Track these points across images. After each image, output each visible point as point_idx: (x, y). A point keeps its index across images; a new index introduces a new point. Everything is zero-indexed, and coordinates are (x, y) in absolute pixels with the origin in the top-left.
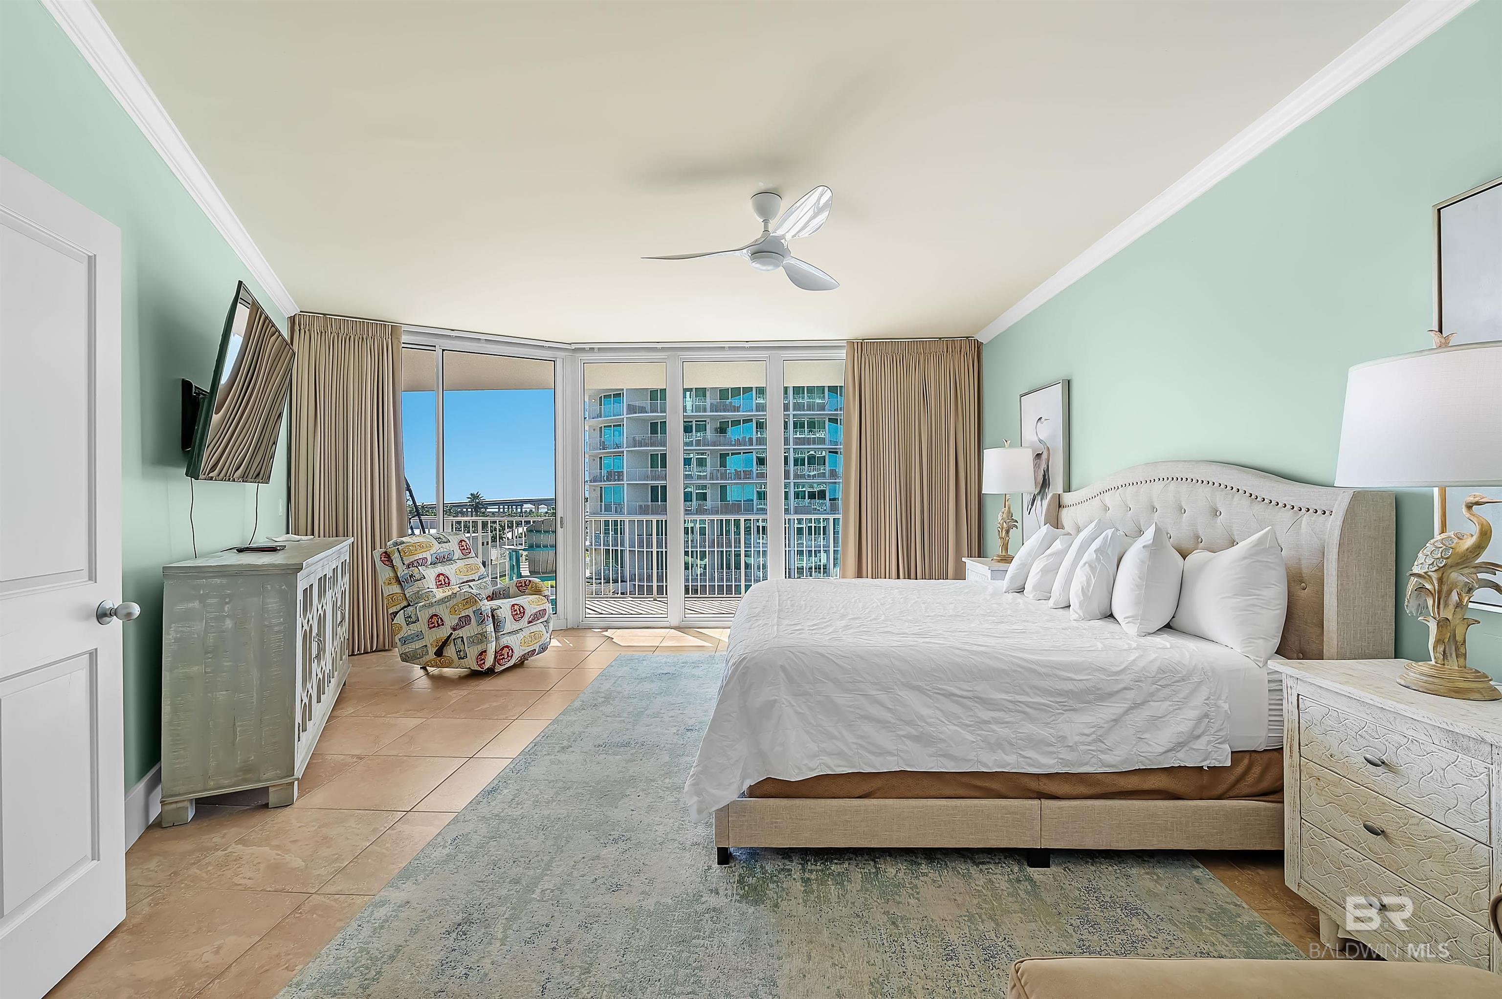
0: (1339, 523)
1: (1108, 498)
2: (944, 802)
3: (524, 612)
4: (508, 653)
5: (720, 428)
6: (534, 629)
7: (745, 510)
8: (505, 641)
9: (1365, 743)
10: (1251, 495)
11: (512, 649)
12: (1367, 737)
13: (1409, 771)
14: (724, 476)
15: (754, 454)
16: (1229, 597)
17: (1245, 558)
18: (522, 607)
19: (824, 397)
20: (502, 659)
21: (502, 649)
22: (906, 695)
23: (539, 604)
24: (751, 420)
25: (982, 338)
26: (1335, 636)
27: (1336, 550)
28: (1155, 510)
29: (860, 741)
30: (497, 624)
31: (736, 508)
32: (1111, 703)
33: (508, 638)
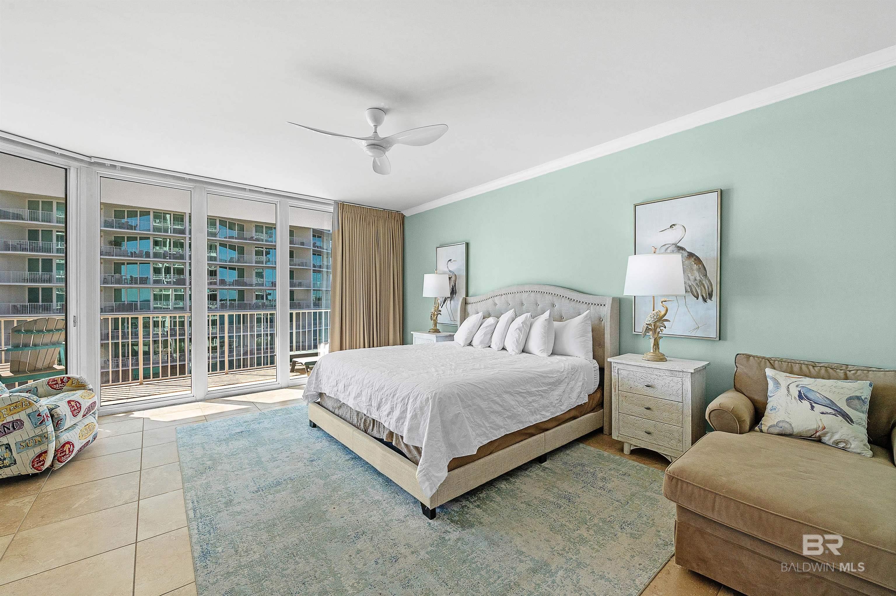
0: (610, 308)
1: (497, 300)
2: (517, 445)
3: (81, 406)
4: (69, 449)
5: (115, 241)
6: (87, 421)
7: (141, 309)
8: (65, 437)
9: (643, 380)
10: (569, 298)
11: (73, 444)
12: (644, 378)
13: (658, 386)
14: (119, 282)
15: (151, 265)
16: (578, 338)
17: (582, 323)
18: (78, 402)
19: (216, 228)
20: (63, 456)
21: (64, 446)
22: (506, 396)
23: (90, 397)
24: (149, 238)
25: (407, 213)
26: (609, 348)
27: (609, 318)
28: (523, 305)
29: (491, 425)
30: (57, 422)
31: (131, 307)
32: (562, 384)
33: (67, 434)
